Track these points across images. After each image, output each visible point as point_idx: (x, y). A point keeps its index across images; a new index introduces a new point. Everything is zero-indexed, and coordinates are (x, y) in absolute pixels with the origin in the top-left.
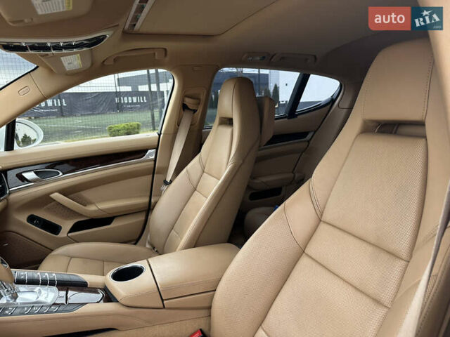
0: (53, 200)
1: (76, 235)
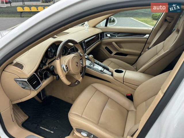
0: (112, 44)
1: (116, 56)
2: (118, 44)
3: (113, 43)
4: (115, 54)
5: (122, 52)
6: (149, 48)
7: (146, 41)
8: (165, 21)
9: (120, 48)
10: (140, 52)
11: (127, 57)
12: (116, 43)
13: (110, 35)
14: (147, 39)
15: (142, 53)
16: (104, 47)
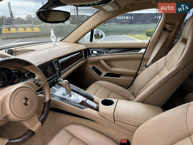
0: (101, 63)
1: (106, 78)
2: (108, 63)
3: (101, 61)
4: (105, 76)
5: (113, 72)
6: (147, 65)
7: (142, 57)
8: (164, 31)
9: (111, 67)
10: (135, 71)
11: (120, 78)
12: (106, 61)
13: (97, 52)
14: (143, 55)
15: (138, 72)
16: (91, 67)
